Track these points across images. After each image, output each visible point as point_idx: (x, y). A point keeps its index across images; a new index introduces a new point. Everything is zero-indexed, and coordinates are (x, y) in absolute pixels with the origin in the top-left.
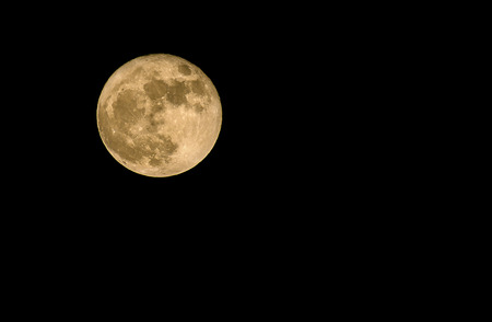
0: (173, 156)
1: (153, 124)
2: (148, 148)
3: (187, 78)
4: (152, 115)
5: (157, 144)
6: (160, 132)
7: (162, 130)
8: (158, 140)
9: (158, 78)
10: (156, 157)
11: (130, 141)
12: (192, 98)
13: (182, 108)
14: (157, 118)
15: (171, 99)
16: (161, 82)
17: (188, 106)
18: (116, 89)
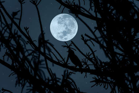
0: (57, 21)
1: (66, 25)
2: (63, 20)
3: (65, 37)
4: (67, 26)
5: (62, 21)
6: (63, 24)
7: (63, 25)
8: (63, 22)
9: (70, 34)
10: (60, 19)
11: (67, 19)
12: (62, 34)
13: (62, 31)
14: (66, 26)
15: (65, 31)
16: (69, 33)
17: (61, 32)
18: (76, 27)
